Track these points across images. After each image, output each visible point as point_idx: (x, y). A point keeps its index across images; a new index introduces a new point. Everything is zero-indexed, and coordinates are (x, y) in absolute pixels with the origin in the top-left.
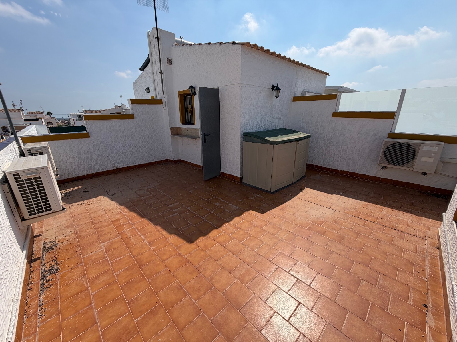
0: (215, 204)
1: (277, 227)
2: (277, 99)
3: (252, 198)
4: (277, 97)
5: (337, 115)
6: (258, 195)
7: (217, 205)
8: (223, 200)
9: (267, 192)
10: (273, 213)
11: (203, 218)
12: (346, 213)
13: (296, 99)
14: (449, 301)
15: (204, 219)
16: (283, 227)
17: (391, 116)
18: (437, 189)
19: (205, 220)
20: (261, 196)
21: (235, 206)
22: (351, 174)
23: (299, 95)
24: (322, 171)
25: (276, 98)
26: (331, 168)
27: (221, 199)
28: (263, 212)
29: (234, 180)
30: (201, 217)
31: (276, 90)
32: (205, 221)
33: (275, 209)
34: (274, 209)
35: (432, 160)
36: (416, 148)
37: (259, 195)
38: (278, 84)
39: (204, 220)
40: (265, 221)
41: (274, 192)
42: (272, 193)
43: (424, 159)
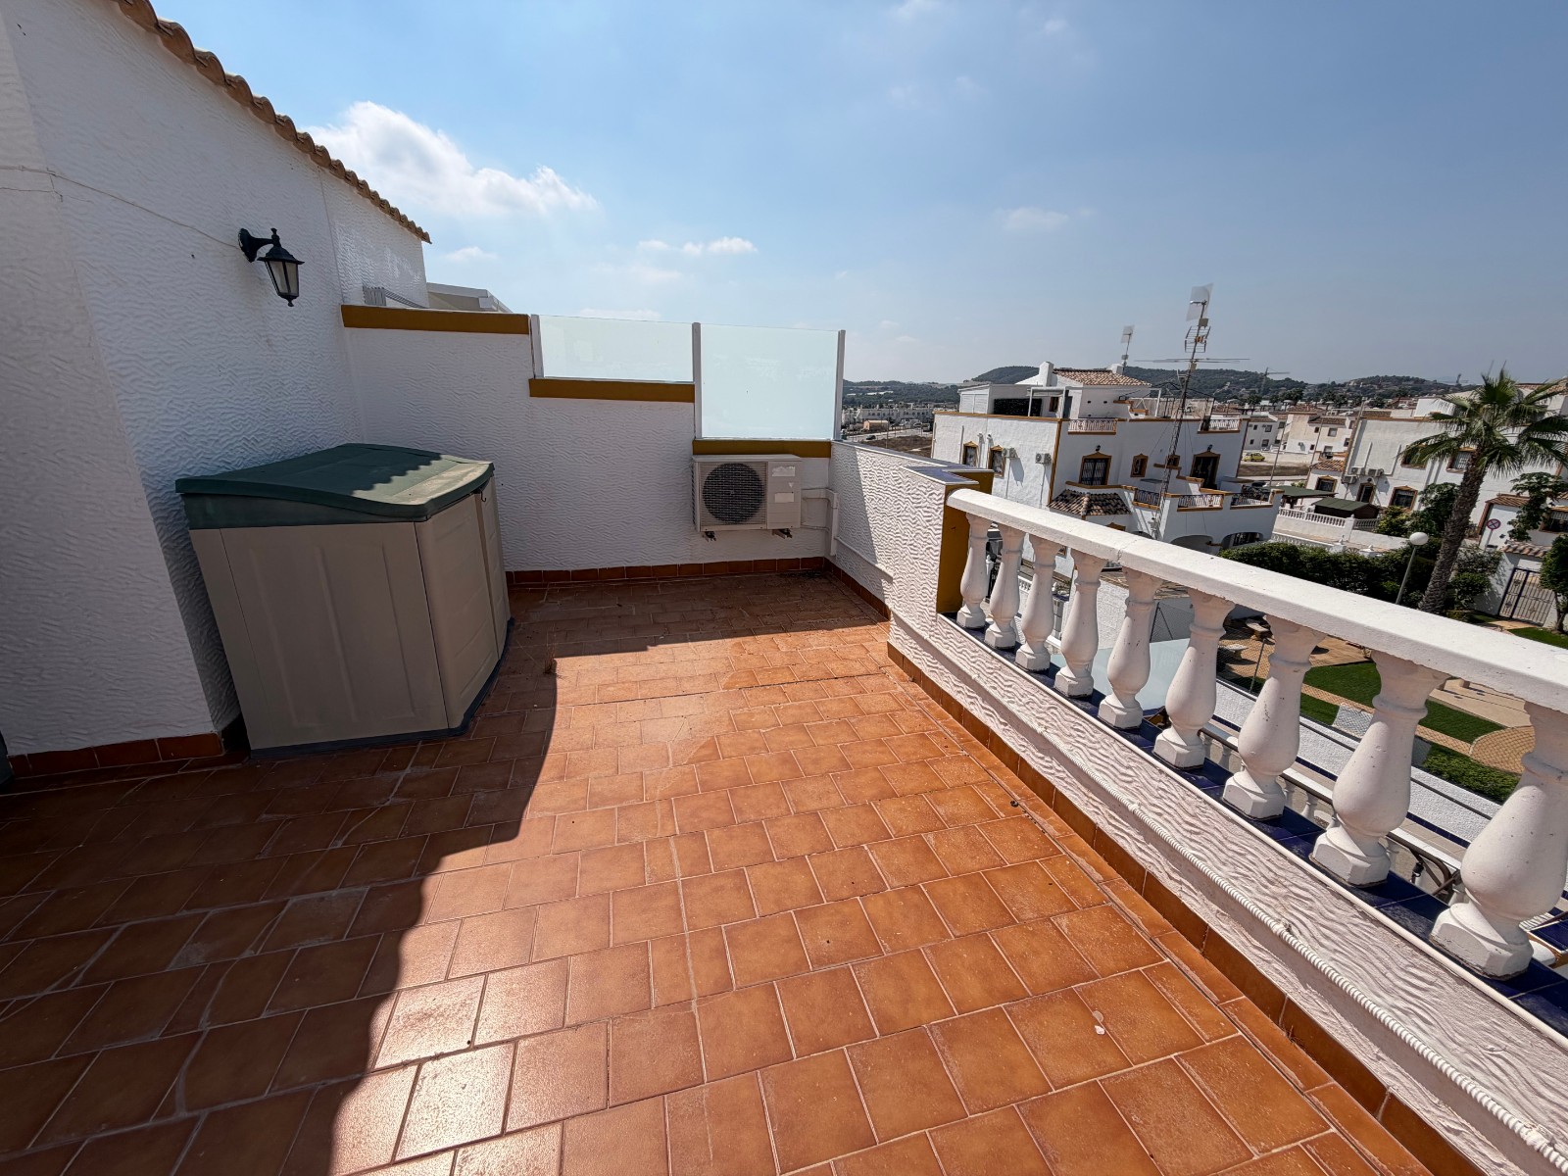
0: (172, 967)
1: (620, 849)
2: (291, 305)
3: (392, 800)
4: (290, 297)
5: (545, 388)
6: (402, 775)
7: (197, 960)
8: (212, 912)
9: (432, 738)
10: (547, 810)
11: (168, 1110)
12: (726, 688)
13: (355, 317)
14: (1036, 768)
15: (183, 1114)
16: (638, 838)
17: (685, 393)
18: (803, 559)
19: (204, 1114)
20: (426, 769)
21: (334, 893)
22: (632, 571)
23: (358, 300)
24: (545, 586)
25: (287, 302)
26: (571, 568)
27: (188, 908)
28: (505, 828)
29: (177, 766)
30: (150, 1123)
31: (267, 259)
32: (213, 1115)
33: (540, 790)
34: (535, 792)
35: (790, 498)
36: (760, 473)
37: (408, 770)
38: (274, 230)
39: (194, 1120)
40: (555, 860)
41: (465, 726)
42: (461, 734)
43: (779, 498)
